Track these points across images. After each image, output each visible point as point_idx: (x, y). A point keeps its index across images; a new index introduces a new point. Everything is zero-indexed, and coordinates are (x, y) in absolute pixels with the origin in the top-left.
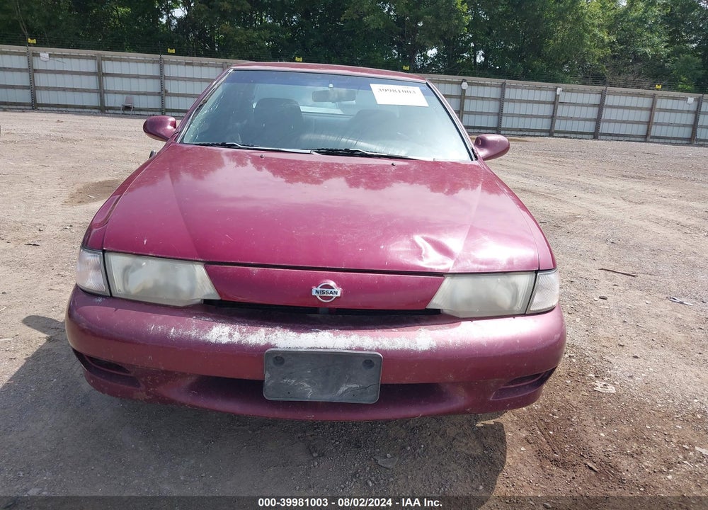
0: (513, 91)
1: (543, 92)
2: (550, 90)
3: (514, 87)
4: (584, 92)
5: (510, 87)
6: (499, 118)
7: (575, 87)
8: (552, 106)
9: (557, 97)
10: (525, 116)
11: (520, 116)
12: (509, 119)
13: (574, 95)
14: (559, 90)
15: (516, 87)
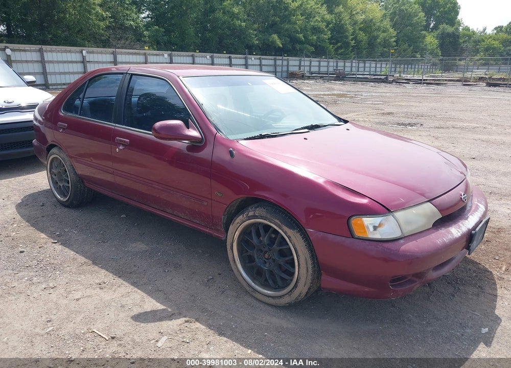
0: (49, 54)
1: (73, 54)
2: (77, 52)
3: (50, 51)
4: (101, 53)
5: (46, 51)
6: (44, 77)
7: (95, 49)
8: (82, 64)
9: (84, 57)
10: (65, 73)
11: (60, 73)
12: (53, 77)
13: (96, 55)
14: (84, 52)
15: (51, 51)
